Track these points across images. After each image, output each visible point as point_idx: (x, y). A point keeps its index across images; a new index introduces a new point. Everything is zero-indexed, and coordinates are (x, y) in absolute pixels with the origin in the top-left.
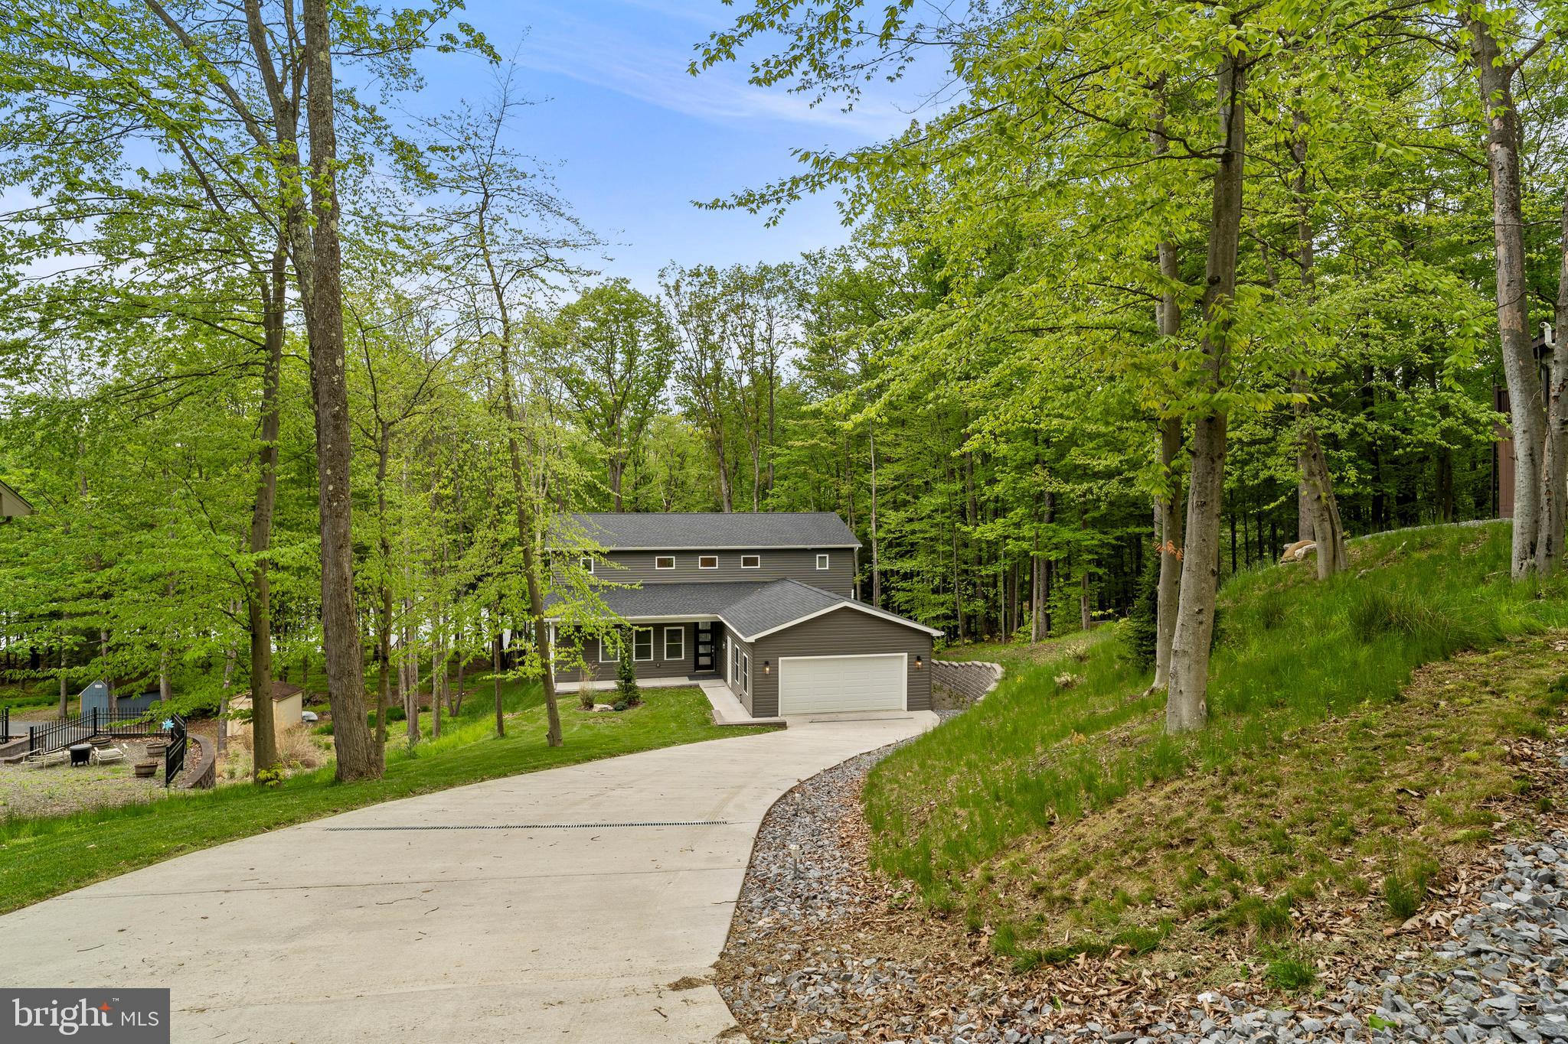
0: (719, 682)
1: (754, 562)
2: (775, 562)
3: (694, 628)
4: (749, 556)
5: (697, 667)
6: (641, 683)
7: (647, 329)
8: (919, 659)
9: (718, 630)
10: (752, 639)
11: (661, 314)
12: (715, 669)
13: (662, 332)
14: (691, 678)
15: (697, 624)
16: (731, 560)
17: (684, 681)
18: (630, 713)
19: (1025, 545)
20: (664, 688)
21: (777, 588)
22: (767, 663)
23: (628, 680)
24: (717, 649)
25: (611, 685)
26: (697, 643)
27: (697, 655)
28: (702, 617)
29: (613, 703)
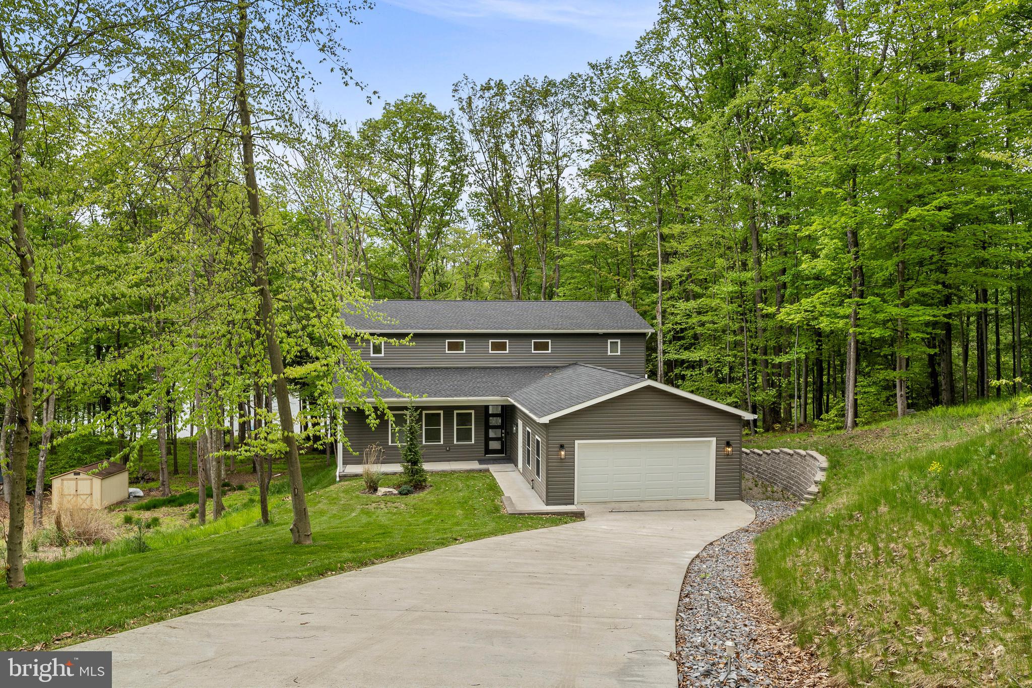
0: (511, 466)
1: (545, 346)
2: (567, 347)
3: (484, 412)
4: (541, 339)
5: (487, 451)
6: (427, 466)
7: (441, 145)
8: (728, 444)
9: (508, 413)
10: (545, 420)
11: (455, 130)
12: (506, 454)
13: (456, 146)
14: (481, 462)
15: (487, 407)
16: (522, 343)
17: (475, 465)
18: (415, 498)
19: (841, 324)
20: (453, 472)
21: (569, 372)
22: (562, 447)
23: (415, 463)
24: (507, 433)
25: (398, 468)
26: (487, 427)
27: (487, 439)
28: (493, 400)
29: (398, 486)
